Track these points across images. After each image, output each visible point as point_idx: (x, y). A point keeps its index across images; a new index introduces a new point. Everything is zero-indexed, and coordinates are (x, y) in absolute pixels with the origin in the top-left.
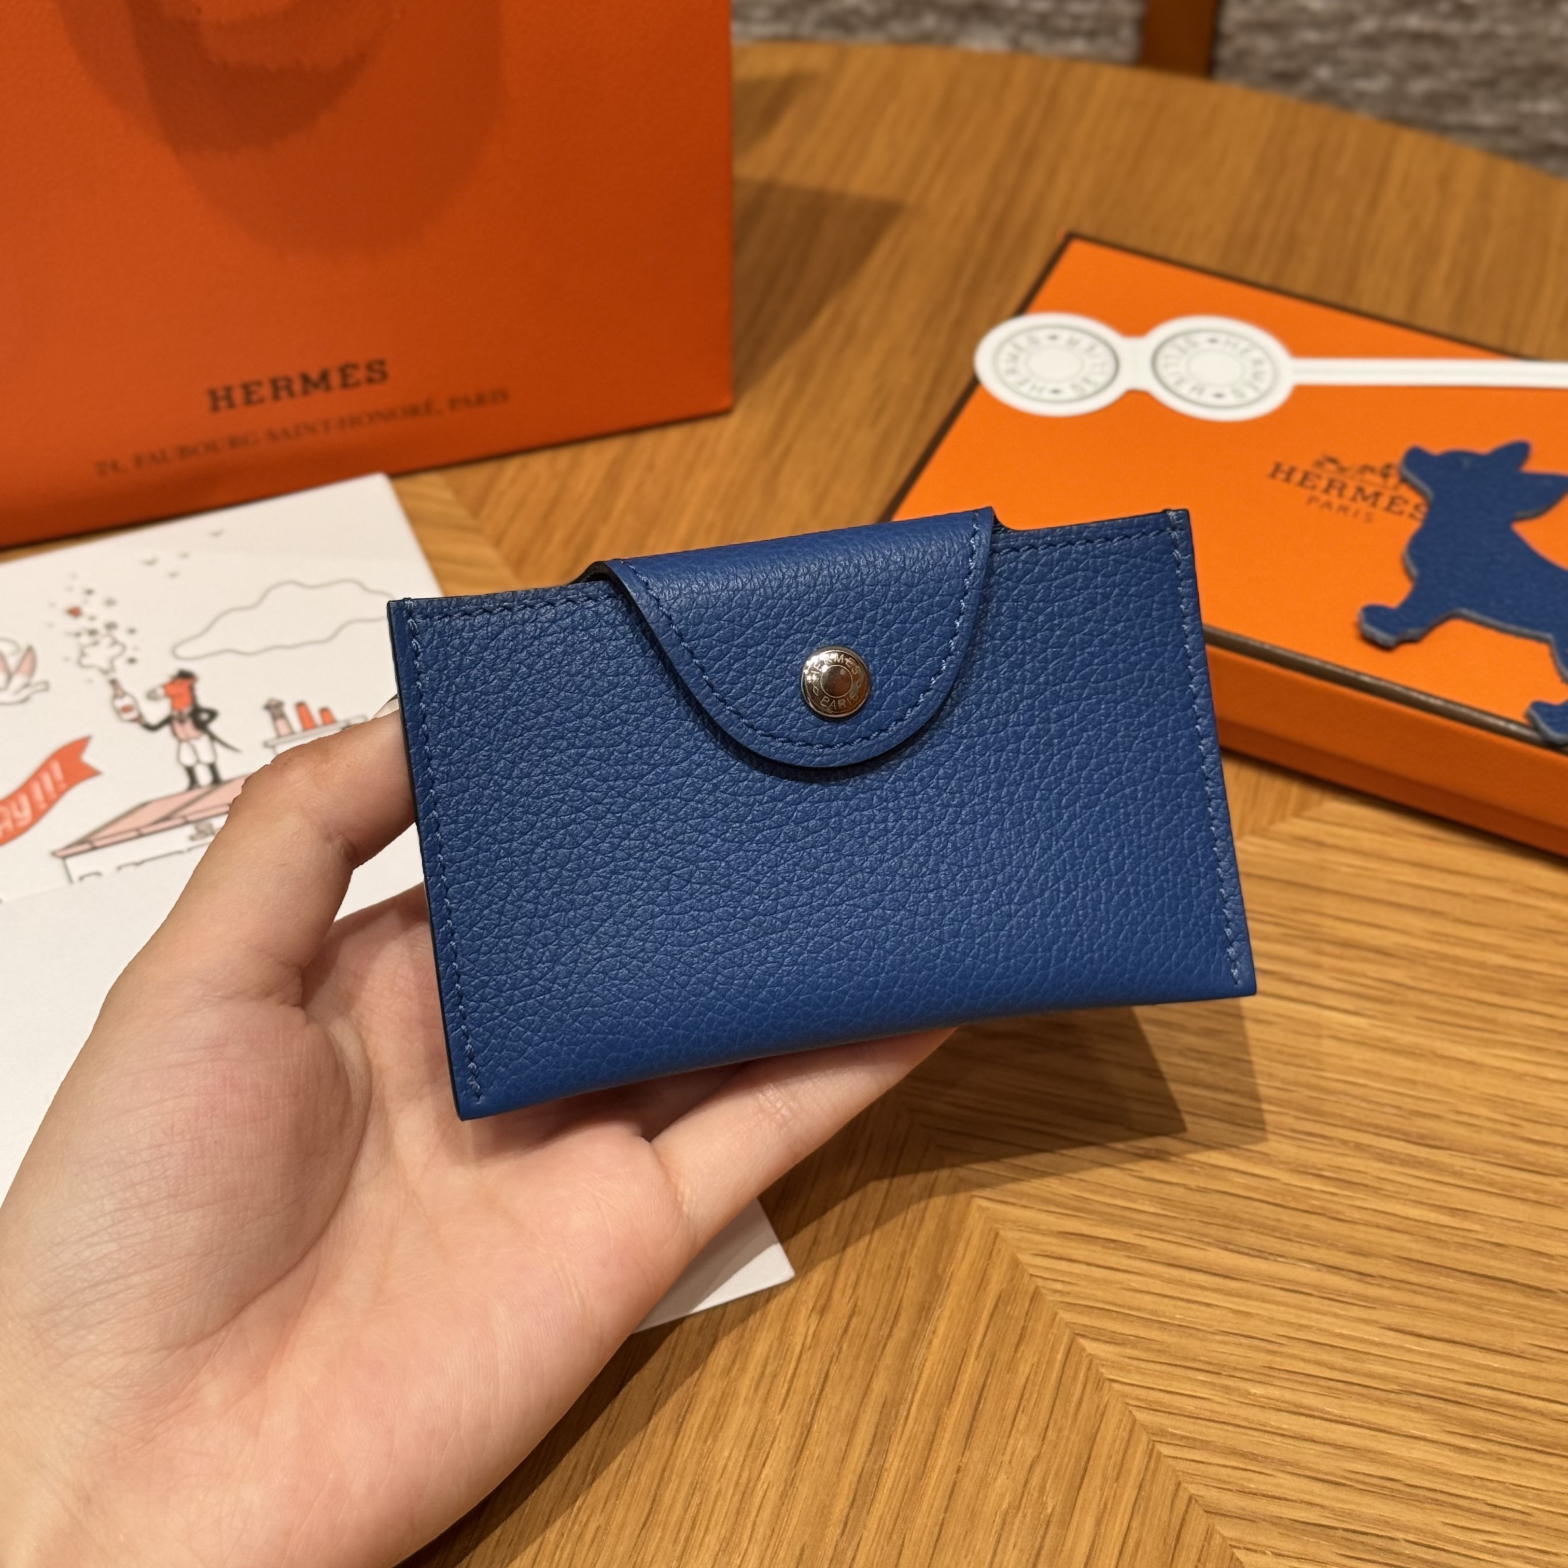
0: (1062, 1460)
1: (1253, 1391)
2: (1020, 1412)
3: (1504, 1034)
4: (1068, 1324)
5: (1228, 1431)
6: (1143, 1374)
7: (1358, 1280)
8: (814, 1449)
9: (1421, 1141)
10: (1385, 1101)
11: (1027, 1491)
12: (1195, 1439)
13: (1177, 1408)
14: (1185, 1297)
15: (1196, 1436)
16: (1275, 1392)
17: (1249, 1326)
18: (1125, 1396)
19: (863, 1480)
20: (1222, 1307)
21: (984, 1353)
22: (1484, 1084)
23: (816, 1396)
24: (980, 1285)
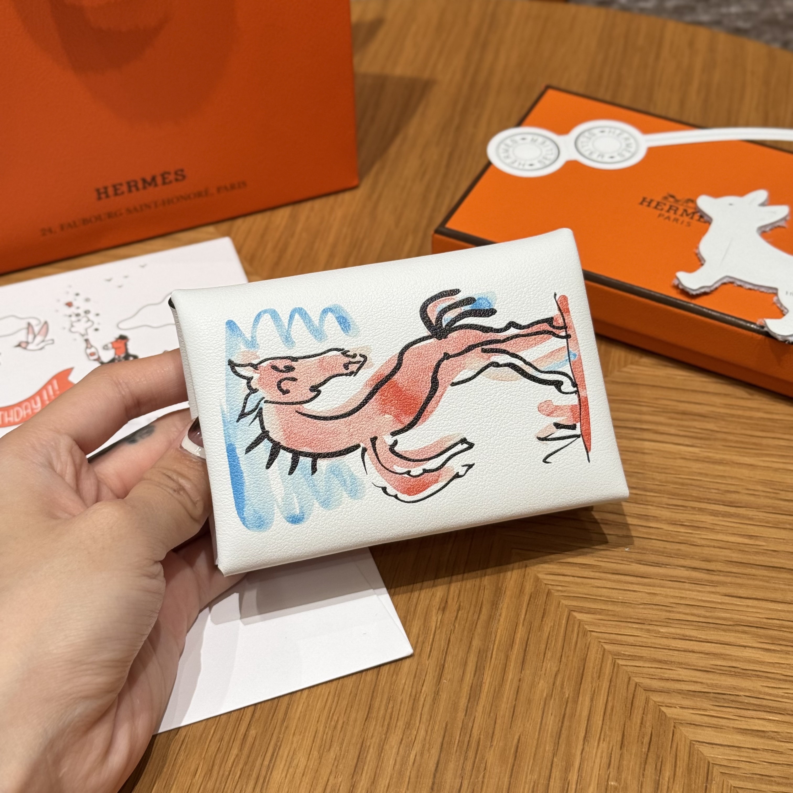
0: (571, 671)
1: (662, 630)
2: (547, 649)
4: (566, 606)
5: (652, 651)
6: (606, 627)
7: (707, 573)
8: (447, 675)
9: (731, 504)
10: (712, 487)
11: (555, 687)
12: (635, 656)
13: (625, 642)
14: (623, 588)
15: (636, 654)
16: (672, 630)
17: (657, 600)
18: (598, 638)
19: (473, 689)
20: (642, 592)
21: (526, 624)
22: (759, 475)
23: (445, 650)
24: (521, 591)
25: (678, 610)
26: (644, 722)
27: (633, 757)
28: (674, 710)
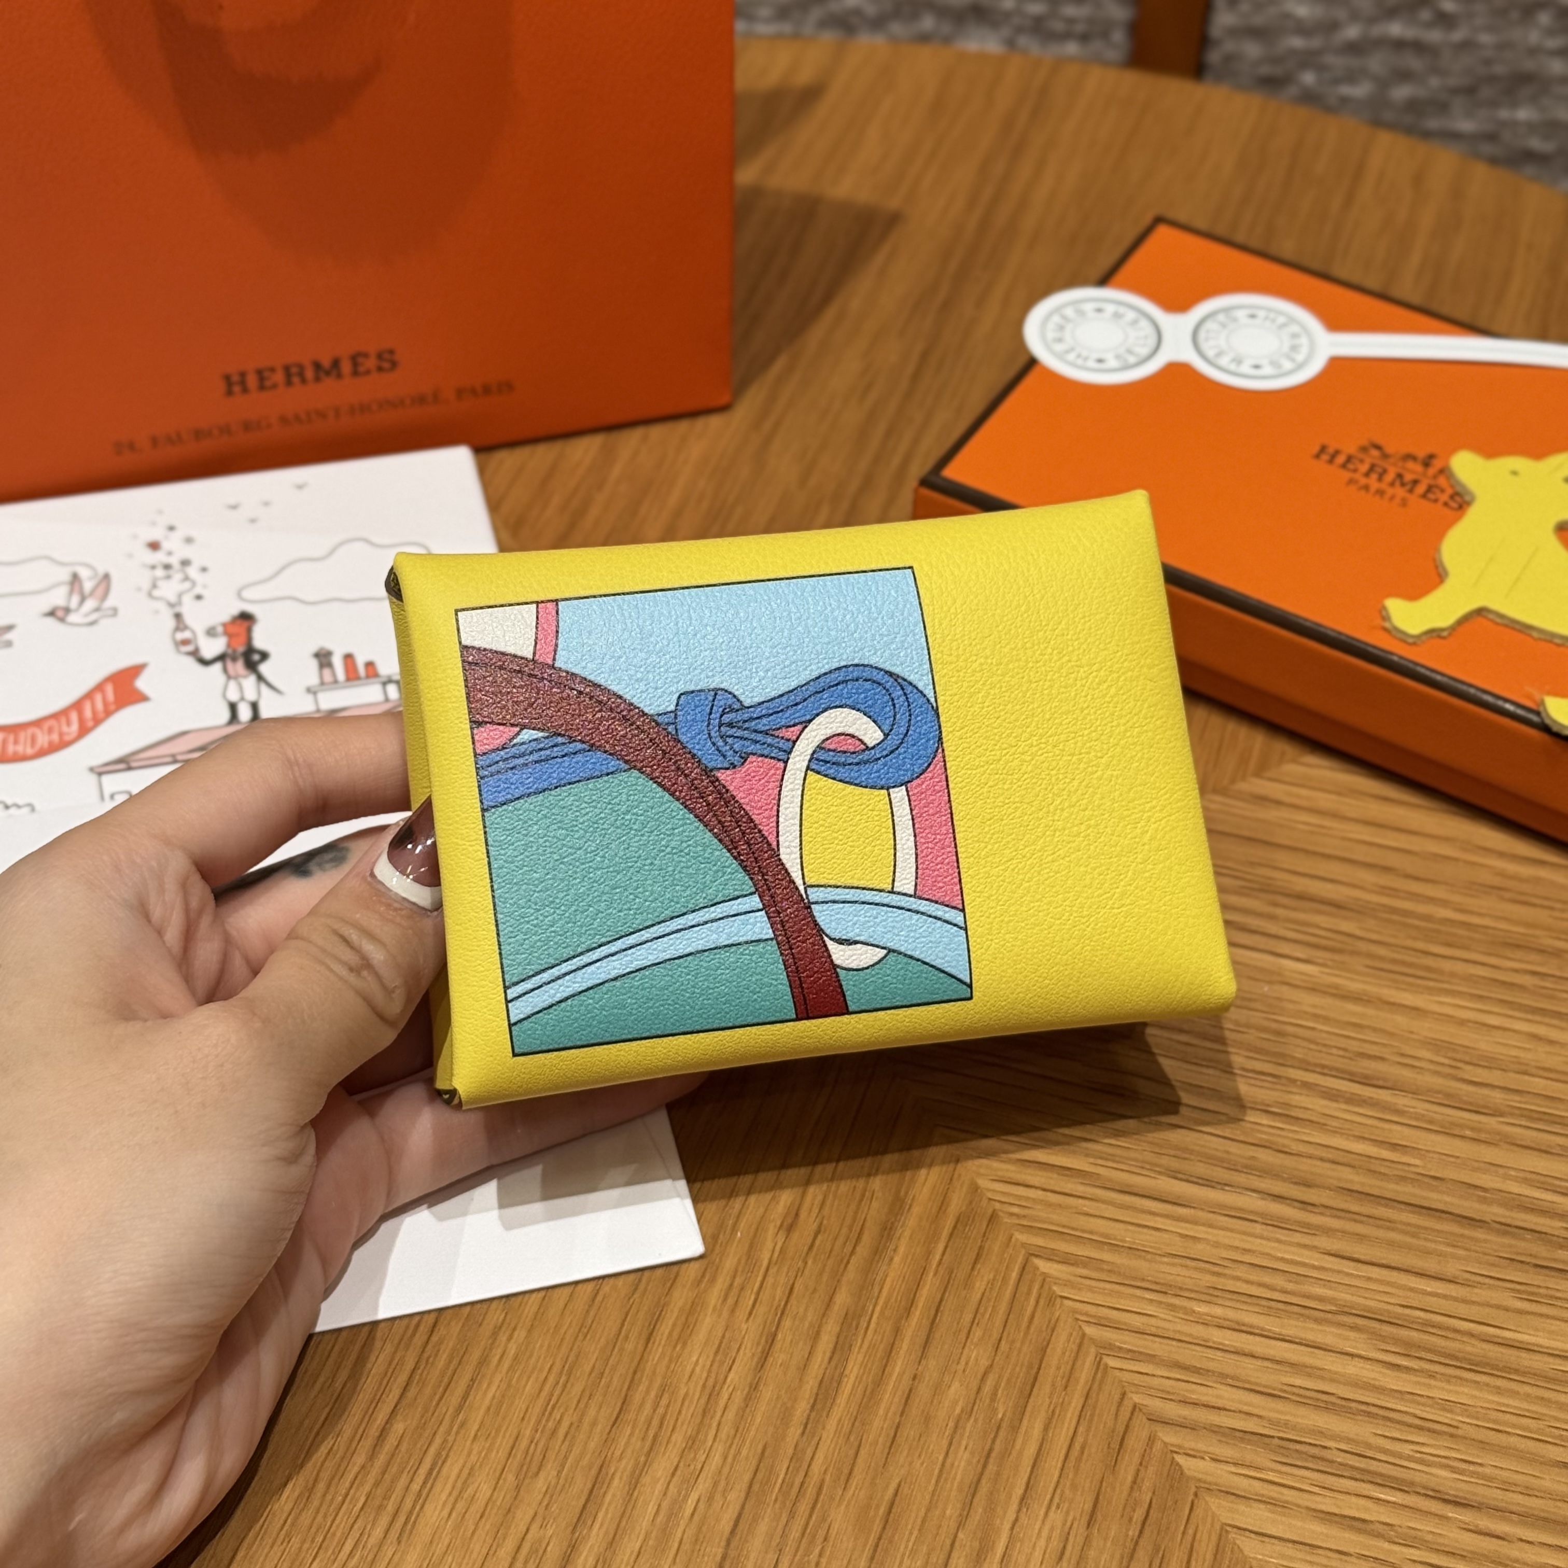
0: (1014, 1369)
1: (1197, 1309)
2: (975, 1325)
3: (1448, 982)
4: (1023, 1245)
5: (1172, 1345)
6: (1094, 1292)
7: (1300, 1209)
8: (779, 1356)
9: (1366, 1081)
10: (1332, 1043)
11: (979, 1397)
12: (1140, 1353)
13: (1125, 1324)
14: (1136, 1221)
15: (1141, 1350)
16: (1218, 1311)
17: (1198, 1250)
18: (1075, 1311)
19: (824, 1384)
20: (1171, 1232)
21: (941, 1271)
22: (1426, 1028)
23: (782, 1306)
24: (940, 1208)
25: (1235, 1274)
26: (1139, 1481)
27: (1109, 1544)
28: (1200, 1464)
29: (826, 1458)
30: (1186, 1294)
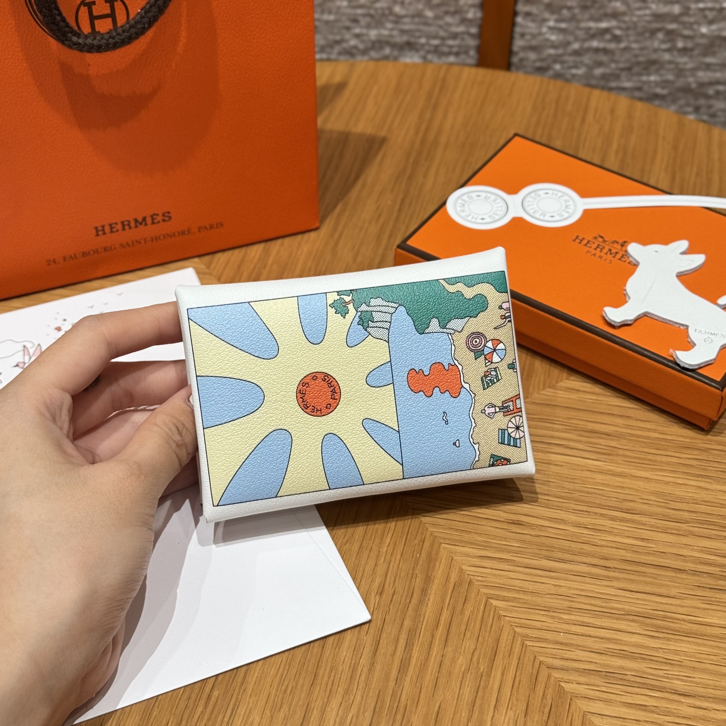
0: (486, 649)
1: (564, 617)
2: (467, 630)
4: (485, 594)
5: (555, 634)
6: (518, 613)
7: (605, 570)
8: (381, 650)
9: (627, 511)
10: (612, 496)
11: (472, 663)
12: (541, 638)
13: (533, 626)
14: (533, 580)
15: (541, 637)
16: (573, 617)
17: (561, 591)
18: (510, 622)
19: (403, 662)
20: (549, 584)
21: (450, 607)
22: (652, 487)
23: (381, 628)
24: (447, 580)
25: (578, 600)
26: (545, 695)
27: (535, 724)
28: (571, 685)
29: (407, 694)
30: (559, 611)
